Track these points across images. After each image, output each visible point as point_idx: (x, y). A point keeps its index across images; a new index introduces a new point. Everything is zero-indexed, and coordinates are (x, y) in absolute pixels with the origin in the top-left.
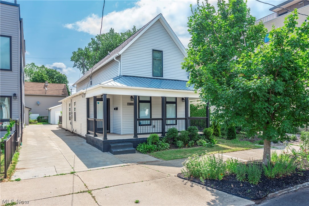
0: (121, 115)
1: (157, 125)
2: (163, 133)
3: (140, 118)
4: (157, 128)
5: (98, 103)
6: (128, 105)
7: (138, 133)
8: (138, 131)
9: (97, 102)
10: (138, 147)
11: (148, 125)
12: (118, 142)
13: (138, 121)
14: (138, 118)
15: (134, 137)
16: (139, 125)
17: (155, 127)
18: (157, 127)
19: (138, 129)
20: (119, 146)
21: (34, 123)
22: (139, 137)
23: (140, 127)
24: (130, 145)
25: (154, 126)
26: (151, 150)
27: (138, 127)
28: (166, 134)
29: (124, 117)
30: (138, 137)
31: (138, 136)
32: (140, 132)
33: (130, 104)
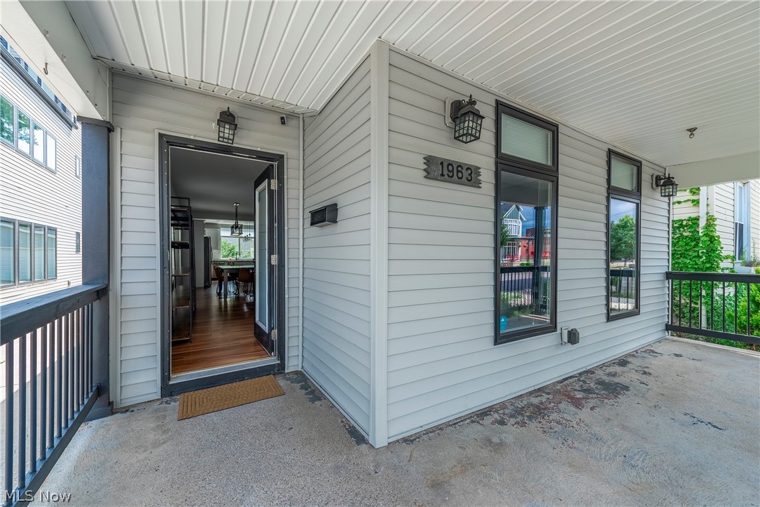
6: (429, 175)
33: (445, 172)
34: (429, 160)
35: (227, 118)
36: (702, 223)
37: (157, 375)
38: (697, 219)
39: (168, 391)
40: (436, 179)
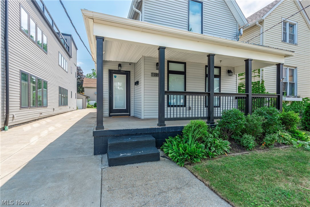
0: (142, 91)
1: (194, 106)
2: (210, 118)
3: (170, 90)
4: (194, 111)
5: (115, 77)
6: (152, 76)
7: (166, 117)
8: (166, 114)
9: (114, 75)
10: (166, 144)
11: (182, 106)
12: (125, 135)
13: (166, 96)
14: (166, 90)
15: (158, 125)
16: (168, 106)
17: (191, 109)
18: (194, 109)
19: (166, 111)
20: (126, 144)
21: (91, 107)
22: (168, 124)
23: (169, 108)
24: (148, 141)
25: (189, 108)
26: (195, 157)
27: (166, 109)
28: (215, 121)
29: (146, 94)
30: (165, 125)
31: (166, 122)
32: (169, 117)
33: (155, 75)
34: (152, 73)
35: (120, 65)
36: (261, 82)
37: (108, 112)
38: (259, 81)
39: (110, 116)
40: (153, 76)
